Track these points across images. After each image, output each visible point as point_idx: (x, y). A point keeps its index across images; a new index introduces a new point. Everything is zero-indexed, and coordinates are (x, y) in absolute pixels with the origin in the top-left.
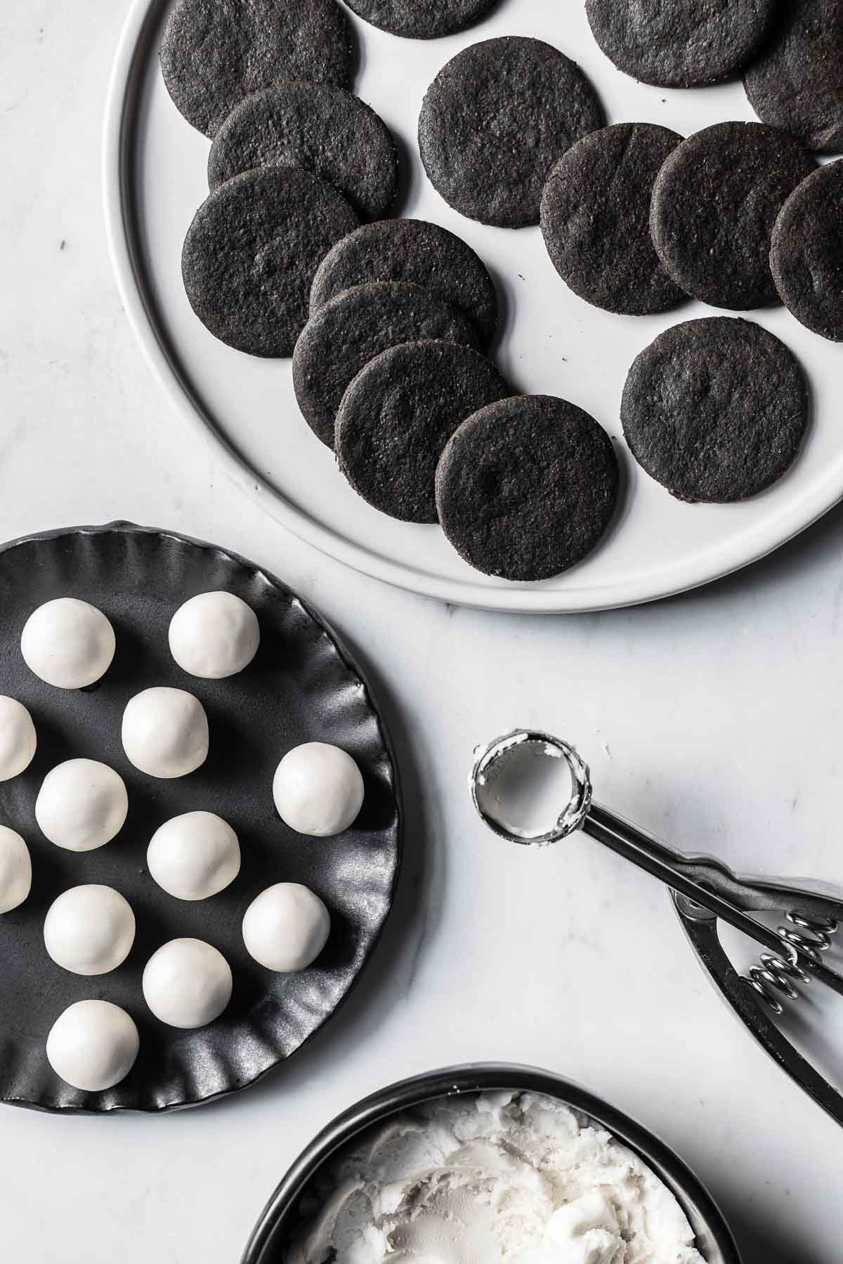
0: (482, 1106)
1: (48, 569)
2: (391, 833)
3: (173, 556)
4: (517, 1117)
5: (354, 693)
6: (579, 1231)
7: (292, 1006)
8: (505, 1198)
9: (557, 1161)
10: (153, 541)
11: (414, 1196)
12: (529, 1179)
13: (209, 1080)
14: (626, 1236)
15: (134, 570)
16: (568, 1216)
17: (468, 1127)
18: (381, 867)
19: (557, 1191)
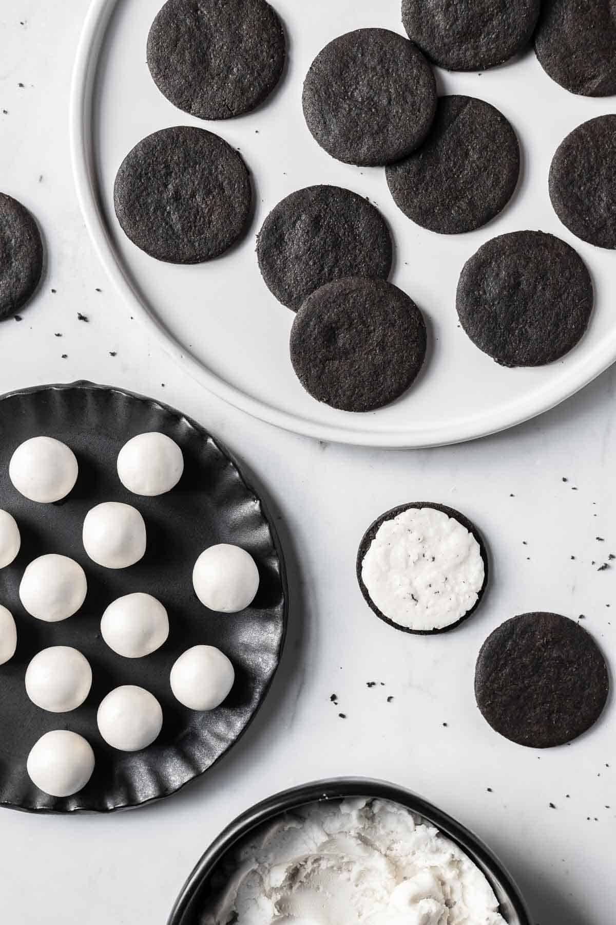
0: (344, 809)
1: (29, 415)
2: (278, 609)
3: (121, 408)
4: (369, 816)
5: (252, 507)
6: (415, 900)
7: (205, 734)
8: (361, 875)
9: (399, 849)
10: (106, 395)
11: (294, 875)
12: (378, 862)
13: (146, 789)
14: (448, 904)
15: (92, 416)
16: (406, 889)
17: (334, 824)
18: (271, 634)
19: (398, 871)
